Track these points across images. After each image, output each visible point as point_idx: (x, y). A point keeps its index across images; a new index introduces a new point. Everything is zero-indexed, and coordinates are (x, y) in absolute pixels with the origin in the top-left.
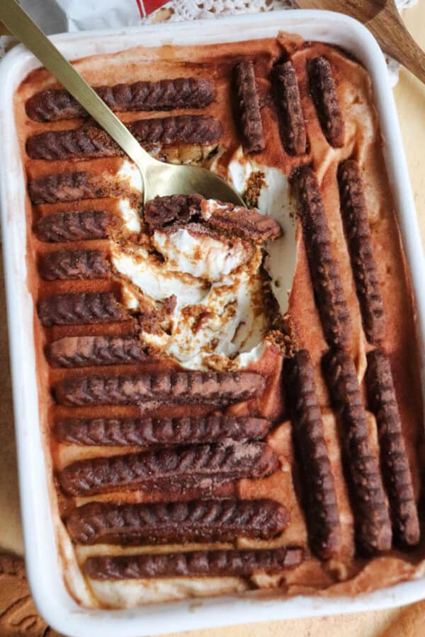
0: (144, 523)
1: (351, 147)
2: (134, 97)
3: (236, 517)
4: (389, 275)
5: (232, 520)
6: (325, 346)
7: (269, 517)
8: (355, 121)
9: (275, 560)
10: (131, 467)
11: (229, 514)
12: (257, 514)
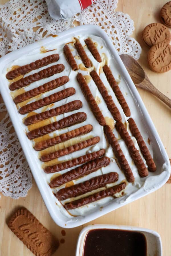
0: (78, 190)
1: (105, 61)
2: (37, 66)
3: (104, 180)
4: (127, 95)
5: (103, 182)
6: (115, 122)
7: (114, 177)
8: (103, 54)
9: (119, 189)
10: (70, 176)
11: (102, 180)
12: (110, 177)
